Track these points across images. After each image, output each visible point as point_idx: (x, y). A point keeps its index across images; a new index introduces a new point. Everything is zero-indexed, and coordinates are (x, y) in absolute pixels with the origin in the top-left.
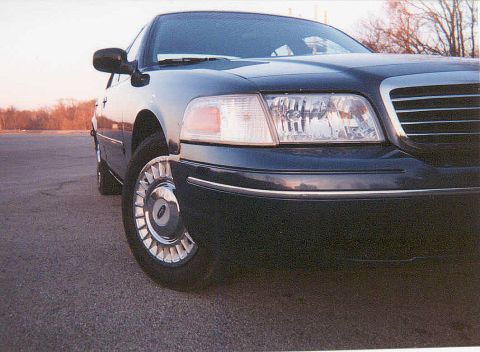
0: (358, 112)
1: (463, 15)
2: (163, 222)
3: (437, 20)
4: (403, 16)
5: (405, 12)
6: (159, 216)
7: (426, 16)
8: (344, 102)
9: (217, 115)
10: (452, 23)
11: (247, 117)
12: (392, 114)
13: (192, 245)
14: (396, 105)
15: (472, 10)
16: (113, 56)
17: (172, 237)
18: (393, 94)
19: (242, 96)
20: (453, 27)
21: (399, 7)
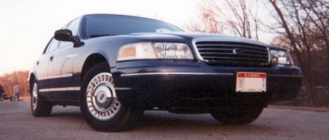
0: (185, 49)
1: (250, 24)
2: (102, 101)
3: (234, 26)
4: (213, 23)
5: (213, 20)
6: (101, 99)
7: (228, 23)
8: (180, 46)
9: (134, 50)
10: (244, 28)
11: (146, 50)
12: (196, 50)
13: (119, 106)
14: (198, 47)
15: (256, 21)
16: (64, 33)
17: (106, 108)
18: (197, 43)
19: (143, 43)
20: (245, 30)
21: (209, 17)
